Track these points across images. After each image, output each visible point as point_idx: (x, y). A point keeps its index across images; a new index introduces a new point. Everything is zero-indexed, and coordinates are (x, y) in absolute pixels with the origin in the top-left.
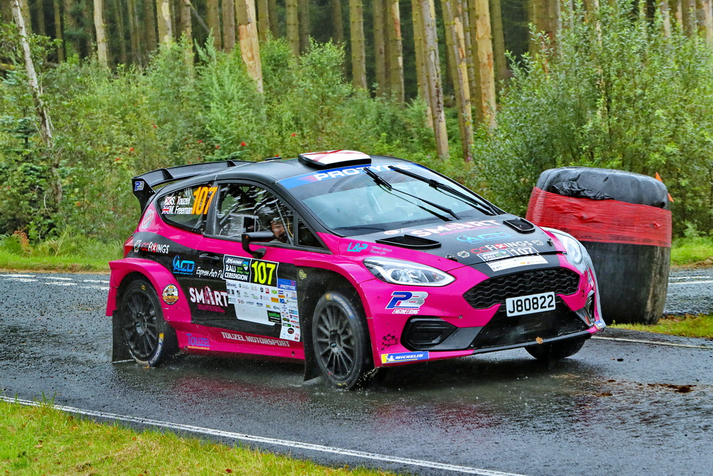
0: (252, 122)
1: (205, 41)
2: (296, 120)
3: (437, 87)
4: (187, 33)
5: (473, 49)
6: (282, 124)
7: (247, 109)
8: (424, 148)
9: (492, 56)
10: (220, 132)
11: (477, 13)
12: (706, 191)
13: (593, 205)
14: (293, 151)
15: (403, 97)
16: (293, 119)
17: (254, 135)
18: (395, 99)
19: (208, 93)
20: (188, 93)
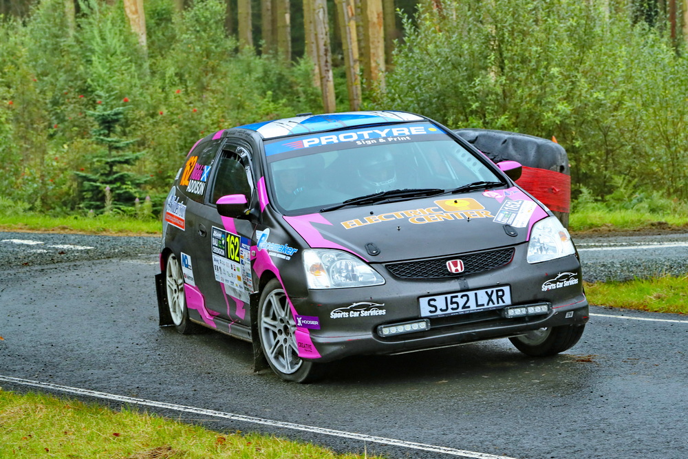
0: (134, 77)
2: (180, 75)
3: (325, 45)
5: (362, 8)
6: (165, 80)
7: (130, 64)
8: (311, 108)
9: (381, 15)
10: (102, 87)
12: (600, 156)
14: (178, 108)
15: (290, 56)
16: (177, 74)
17: (136, 91)
18: (281, 57)
19: (89, 47)
20: (69, 46)
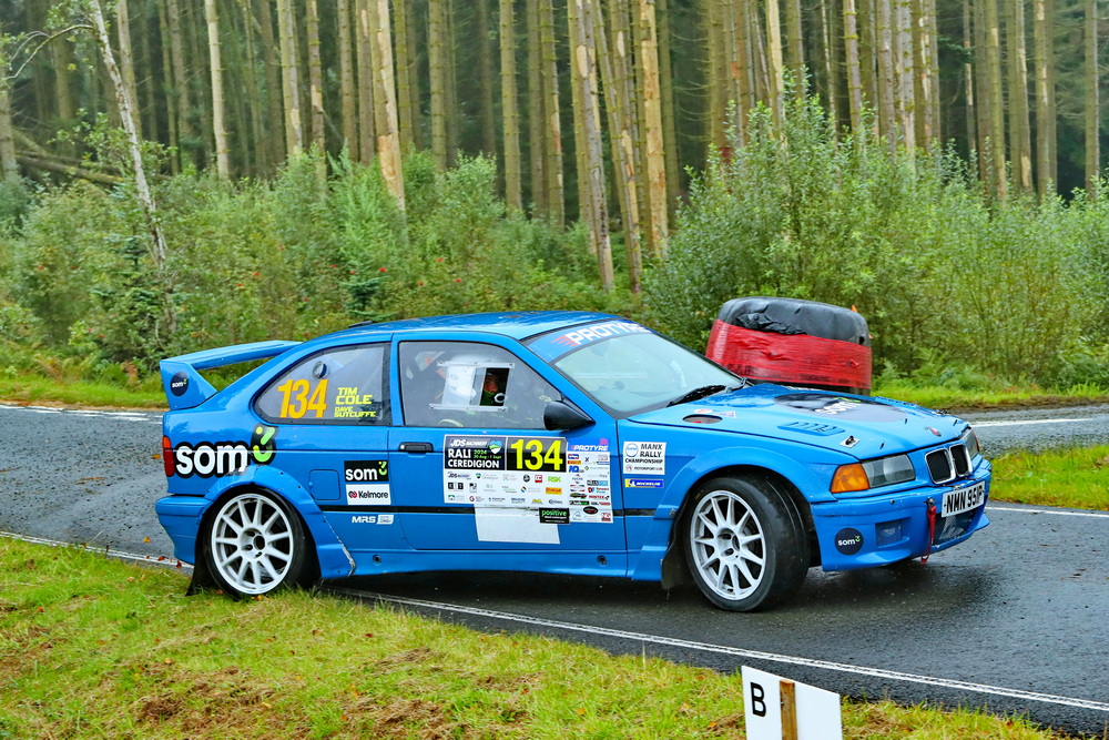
0: (392, 245)
1: (339, 153)
2: (442, 243)
3: (601, 208)
4: (318, 145)
5: (642, 168)
6: (425, 248)
7: (387, 230)
8: (587, 277)
9: (663, 175)
10: (356, 256)
11: (648, 125)
12: (907, 327)
13: (784, 341)
14: (439, 278)
15: (563, 219)
16: (439, 242)
17: (394, 260)
18: (553, 221)
19: (342, 211)
20: (320, 211)
